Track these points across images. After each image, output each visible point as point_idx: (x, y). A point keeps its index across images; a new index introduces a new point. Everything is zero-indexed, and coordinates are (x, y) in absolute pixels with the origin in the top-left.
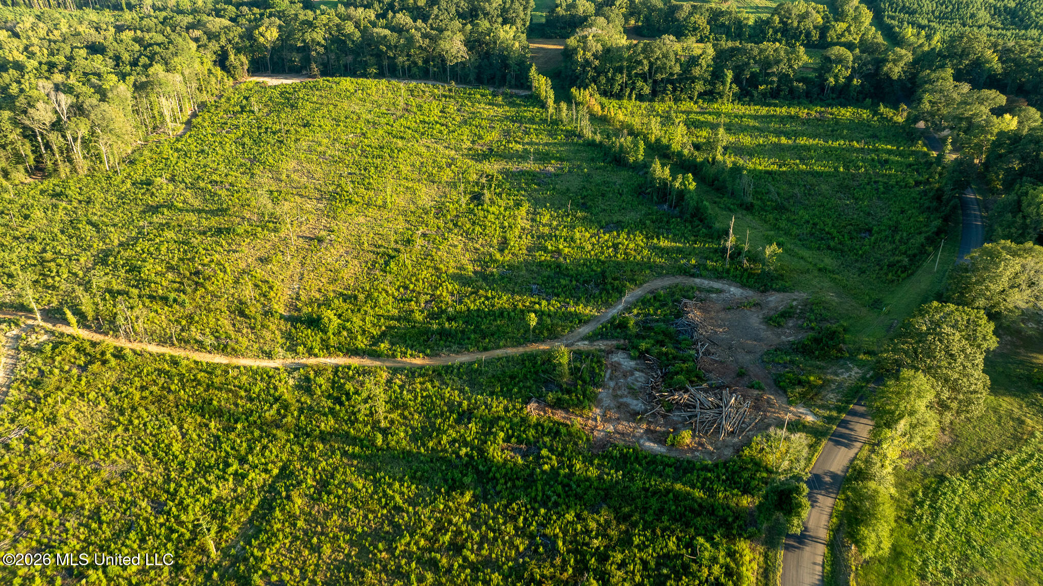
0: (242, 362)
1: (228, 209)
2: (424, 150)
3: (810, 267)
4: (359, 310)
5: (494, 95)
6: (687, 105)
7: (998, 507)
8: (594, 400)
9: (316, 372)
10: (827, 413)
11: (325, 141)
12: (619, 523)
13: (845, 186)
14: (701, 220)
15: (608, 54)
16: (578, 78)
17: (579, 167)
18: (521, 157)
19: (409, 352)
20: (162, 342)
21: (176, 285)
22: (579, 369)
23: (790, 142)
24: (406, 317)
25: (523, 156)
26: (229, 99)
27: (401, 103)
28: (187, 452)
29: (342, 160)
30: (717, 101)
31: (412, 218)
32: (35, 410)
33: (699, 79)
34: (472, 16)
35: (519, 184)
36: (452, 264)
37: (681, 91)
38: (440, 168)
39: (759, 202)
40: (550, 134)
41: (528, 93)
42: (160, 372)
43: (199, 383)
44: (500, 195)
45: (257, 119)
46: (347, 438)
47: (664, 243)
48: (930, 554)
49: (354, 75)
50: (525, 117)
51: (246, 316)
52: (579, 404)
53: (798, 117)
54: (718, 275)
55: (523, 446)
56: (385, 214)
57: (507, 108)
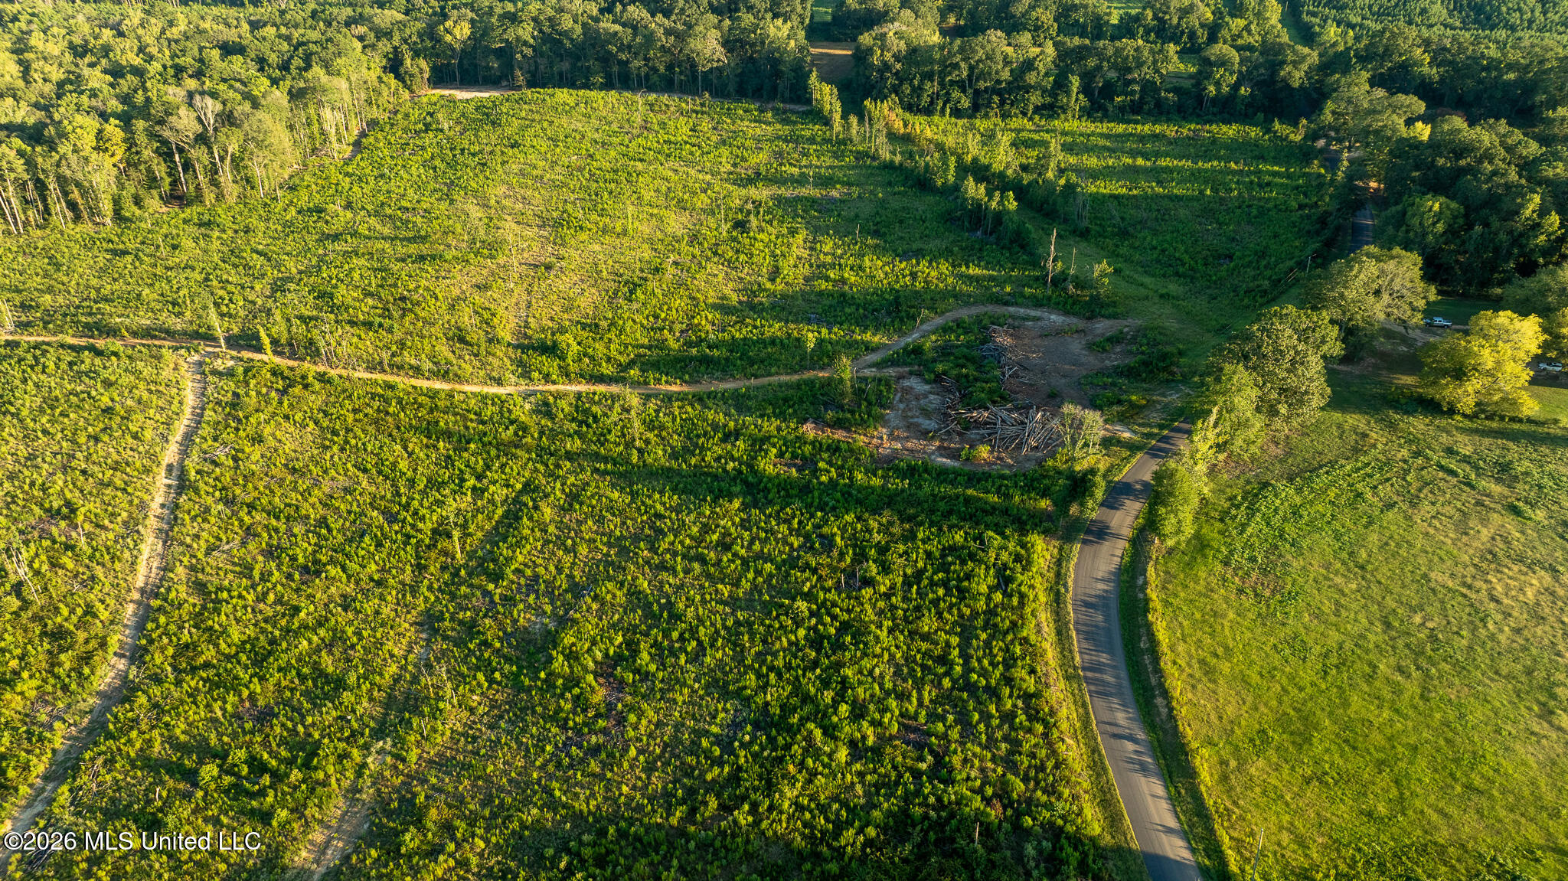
0: (467, 388)
1: (427, 236)
2: (670, 173)
3: (1151, 293)
4: (601, 339)
5: (761, 111)
6: (1018, 122)
7: (1320, 508)
8: (882, 420)
9: (555, 398)
10: (1146, 430)
11: (542, 164)
12: (902, 522)
13: (1208, 211)
14: (1022, 247)
15: (914, 55)
16: (873, 87)
17: (871, 192)
18: (797, 181)
19: (664, 378)
20: (371, 369)
21: (379, 311)
22: (864, 391)
23: (1148, 164)
24: (661, 345)
25: (801, 180)
26: (407, 115)
27: (638, 119)
28: (415, 470)
29: (565, 185)
30: (1058, 118)
31: (660, 247)
32: (237, 429)
33: (1035, 88)
34: (730, 11)
35: (795, 211)
36: (712, 293)
37: (1012, 105)
38: (694, 193)
39: (1098, 228)
40: (836, 155)
41: (804, 108)
42: (373, 396)
43: (421, 405)
44: (770, 222)
45: (448, 139)
46: (597, 456)
47: (974, 271)
48: (1239, 546)
49: (572, 85)
50: (802, 137)
51: (467, 343)
52: (863, 423)
53: (1164, 136)
54: (1038, 303)
55: (798, 461)
56: (626, 241)
57: (779, 126)
